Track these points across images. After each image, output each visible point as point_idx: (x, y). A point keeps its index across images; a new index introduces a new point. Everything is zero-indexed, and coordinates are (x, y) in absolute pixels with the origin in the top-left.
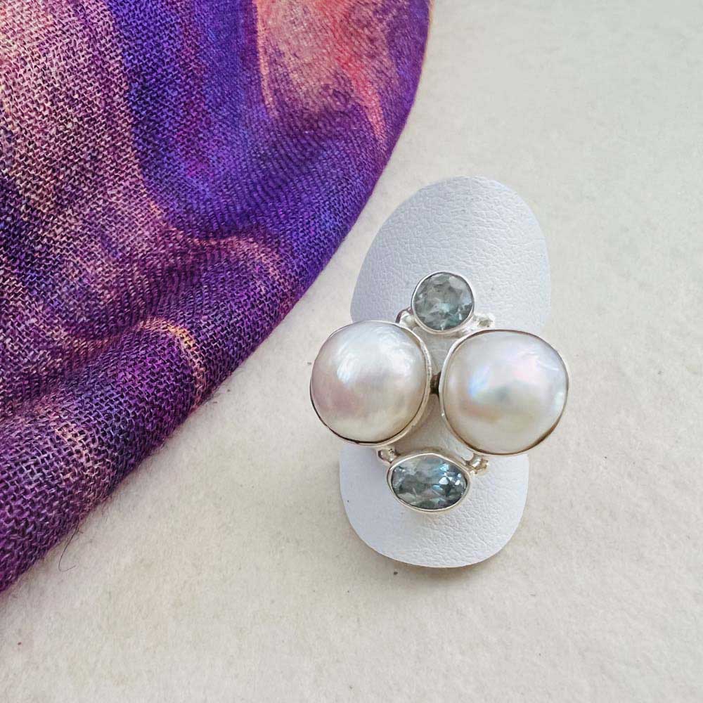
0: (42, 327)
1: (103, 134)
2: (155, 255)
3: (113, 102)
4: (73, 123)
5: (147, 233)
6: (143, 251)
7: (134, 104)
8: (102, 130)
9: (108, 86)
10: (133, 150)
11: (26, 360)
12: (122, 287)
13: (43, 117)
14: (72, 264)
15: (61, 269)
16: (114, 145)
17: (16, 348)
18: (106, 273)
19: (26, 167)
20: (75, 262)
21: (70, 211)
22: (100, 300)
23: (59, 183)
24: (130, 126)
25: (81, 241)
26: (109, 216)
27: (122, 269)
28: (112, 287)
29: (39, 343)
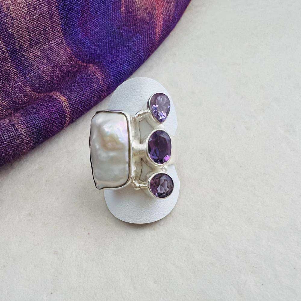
0: (22, 86)
1: (48, 21)
2: (65, 66)
3: (52, 10)
4: (36, 16)
5: (64, 58)
6: (62, 64)
7: (60, 11)
8: (48, 20)
9: (50, 4)
10: (60, 28)
11: (15, 97)
12: (52, 76)
13: (25, 13)
14: (35, 66)
15: (31, 67)
16: (52, 26)
17: (13, 92)
18: (48, 70)
19: (18, 30)
20: (37, 65)
21: (35, 48)
22: (44, 79)
23: (31, 37)
24: (59, 19)
25: (39, 58)
26: (50, 51)
27: (53, 70)
28: (49, 75)
29: (21, 91)
